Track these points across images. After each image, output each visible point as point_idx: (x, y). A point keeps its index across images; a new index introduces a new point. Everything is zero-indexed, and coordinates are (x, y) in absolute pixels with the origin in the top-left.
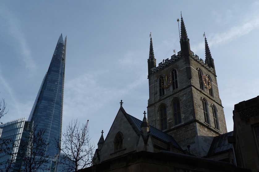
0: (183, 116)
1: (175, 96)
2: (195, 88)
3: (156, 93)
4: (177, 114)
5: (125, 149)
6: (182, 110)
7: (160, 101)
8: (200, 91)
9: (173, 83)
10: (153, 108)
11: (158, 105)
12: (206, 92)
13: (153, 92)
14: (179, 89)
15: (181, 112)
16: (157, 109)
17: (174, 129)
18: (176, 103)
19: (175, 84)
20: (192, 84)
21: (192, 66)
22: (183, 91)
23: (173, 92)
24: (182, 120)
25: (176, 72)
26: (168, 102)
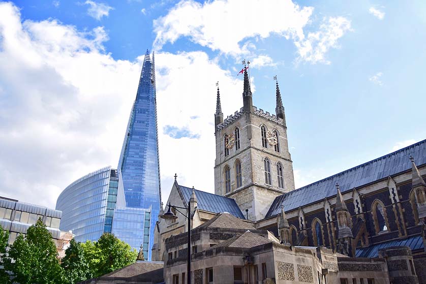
0: (243, 179)
1: (237, 157)
2: (256, 149)
3: (222, 153)
4: (239, 178)
5: (178, 223)
6: (243, 173)
7: (225, 161)
8: (262, 151)
9: (236, 143)
10: (219, 169)
11: (223, 165)
12: (270, 150)
13: (219, 151)
14: (241, 150)
15: (242, 175)
16: (222, 170)
17: (235, 193)
18: (238, 164)
19: (237, 144)
20: (251, 146)
21: (253, 124)
22: (243, 152)
23: (236, 152)
24: (243, 183)
25: (238, 131)
26: (232, 163)
